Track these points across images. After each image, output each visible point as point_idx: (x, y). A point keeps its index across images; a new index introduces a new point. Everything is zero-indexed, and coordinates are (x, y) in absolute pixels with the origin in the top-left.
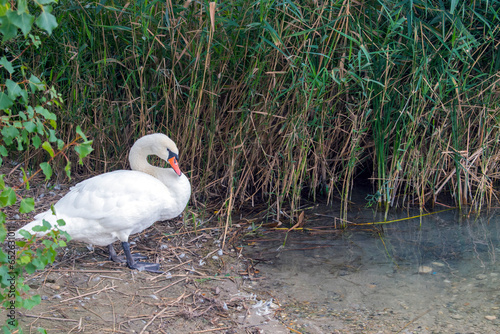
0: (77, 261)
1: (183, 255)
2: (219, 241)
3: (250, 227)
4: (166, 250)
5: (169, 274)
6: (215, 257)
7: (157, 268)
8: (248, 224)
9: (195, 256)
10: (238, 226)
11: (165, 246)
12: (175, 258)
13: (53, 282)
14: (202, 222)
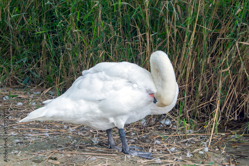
0: (80, 148)
1: (173, 149)
2: (205, 143)
3: (233, 136)
4: (159, 145)
5: (159, 160)
6: (201, 152)
7: (148, 155)
8: (232, 134)
9: (184, 151)
10: (223, 134)
11: (158, 142)
12: (166, 150)
13: (55, 159)
14: (192, 131)
